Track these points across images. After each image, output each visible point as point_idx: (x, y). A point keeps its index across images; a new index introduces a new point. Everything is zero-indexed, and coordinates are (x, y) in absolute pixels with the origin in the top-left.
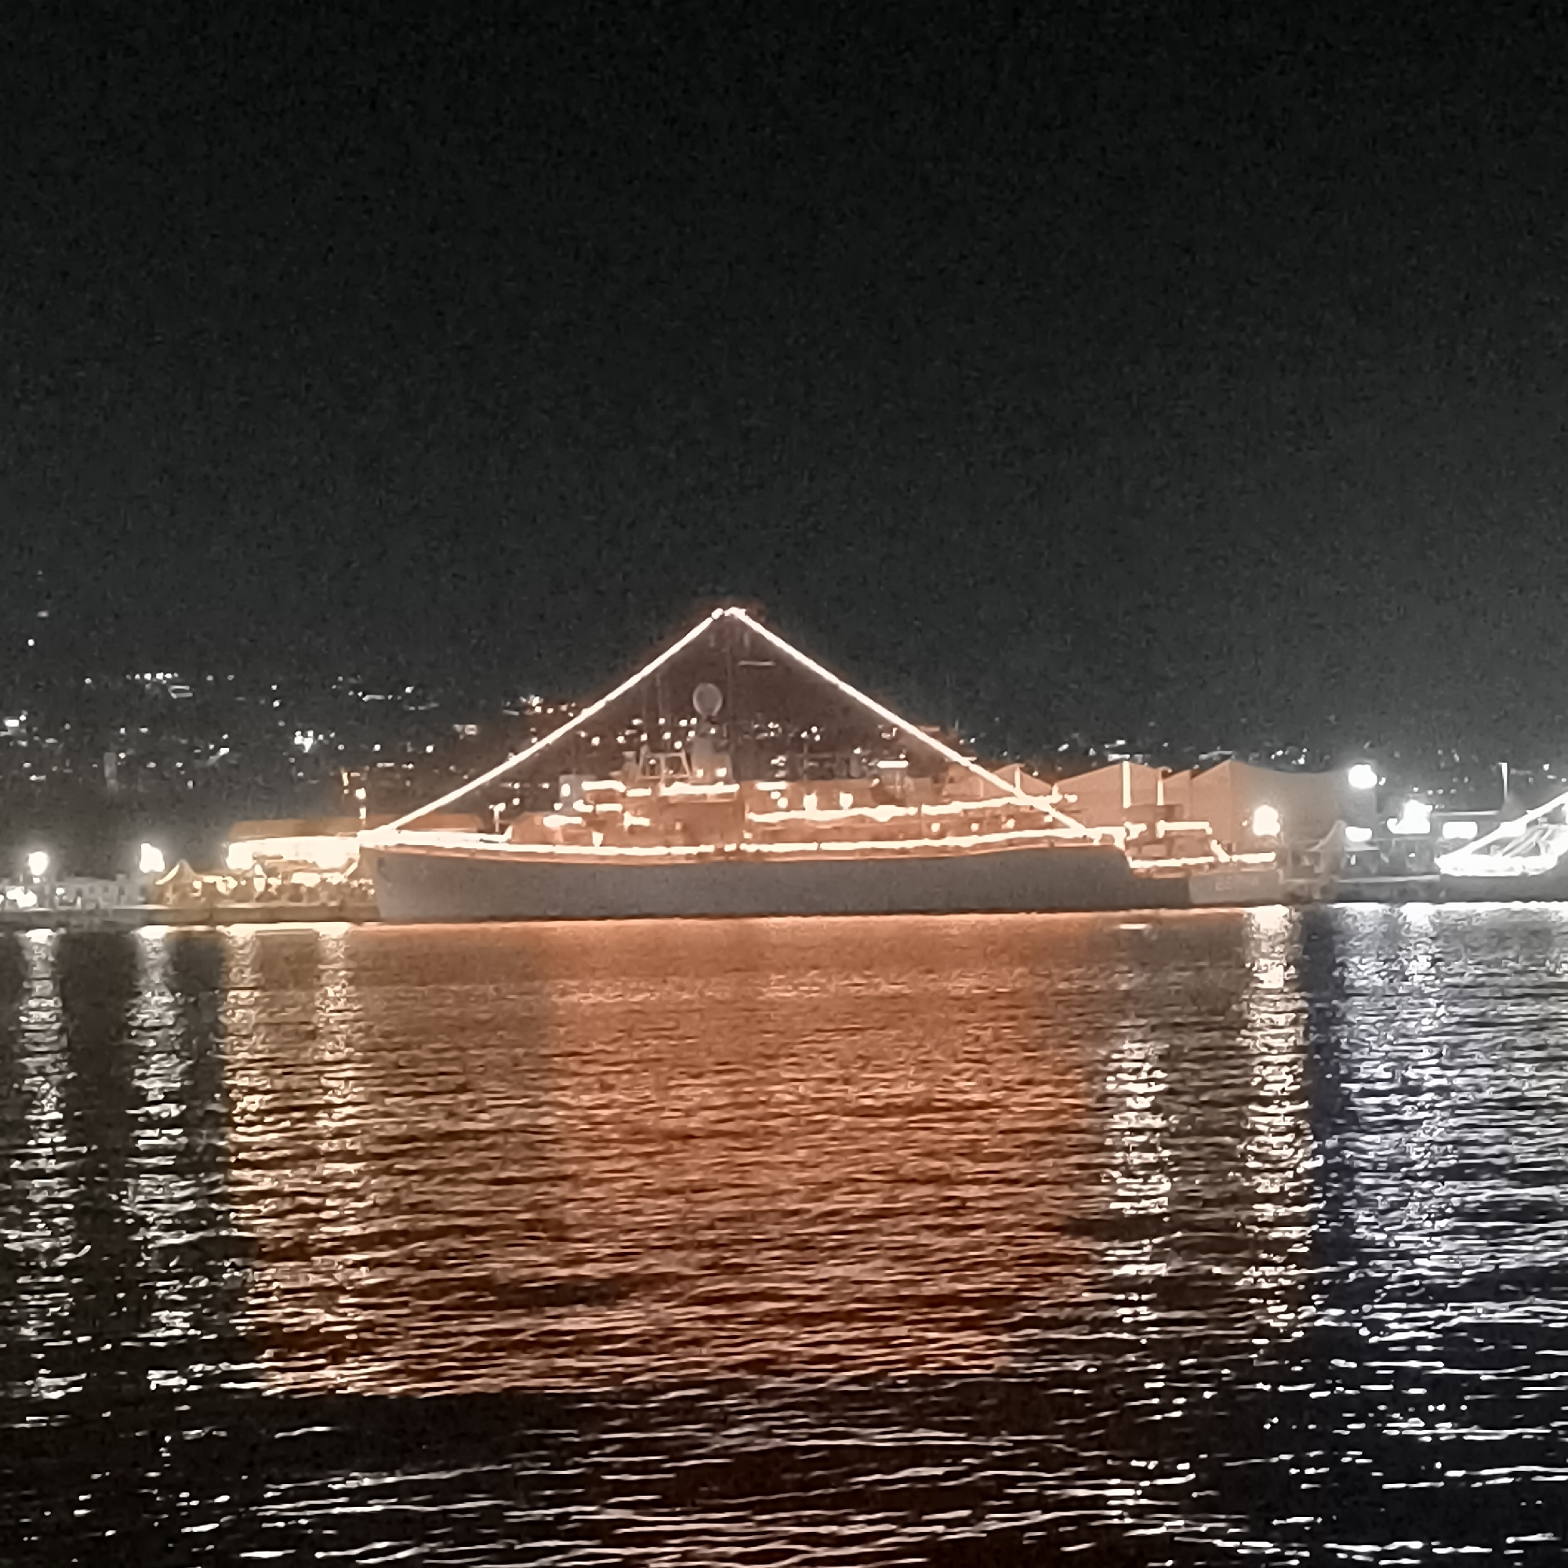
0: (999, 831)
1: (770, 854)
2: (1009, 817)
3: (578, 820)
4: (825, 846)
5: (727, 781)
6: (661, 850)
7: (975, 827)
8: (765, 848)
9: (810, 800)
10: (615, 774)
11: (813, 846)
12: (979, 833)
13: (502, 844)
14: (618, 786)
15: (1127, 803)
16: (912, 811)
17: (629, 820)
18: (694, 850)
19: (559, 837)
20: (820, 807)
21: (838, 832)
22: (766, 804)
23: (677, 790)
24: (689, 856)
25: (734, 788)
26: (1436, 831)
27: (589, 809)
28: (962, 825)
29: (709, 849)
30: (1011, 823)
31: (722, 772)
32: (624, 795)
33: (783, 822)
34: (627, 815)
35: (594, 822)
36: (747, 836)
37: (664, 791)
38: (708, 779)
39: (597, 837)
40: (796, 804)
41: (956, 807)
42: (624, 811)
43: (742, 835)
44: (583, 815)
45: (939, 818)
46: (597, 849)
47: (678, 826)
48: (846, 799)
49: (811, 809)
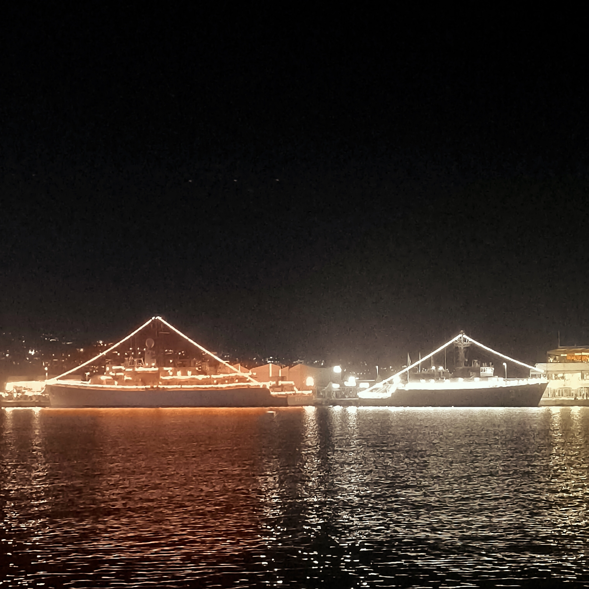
0: (233, 382)
1: (167, 388)
2: (237, 379)
3: (110, 378)
4: (183, 386)
5: (155, 367)
6: (135, 387)
7: (226, 381)
8: (165, 387)
9: (179, 373)
10: (122, 364)
11: (179, 386)
12: (228, 383)
13: (88, 384)
14: (123, 368)
15: (271, 375)
16: (208, 376)
17: (126, 378)
18: (144, 387)
19: (105, 382)
20: (182, 375)
21: (186, 382)
22: (166, 373)
23: (140, 369)
24: (143, 389)
25: (157, 369)
26: (358, 385)
27: (114, 374)
28: (223, 381)
29: (149, 387)
30: (237, 381)
31: (153, 364)
32: (125, 370)
33: (171, 379)
34: (125, 376)
35: (115, 378)
36: (160, 383)
37: (136, 369)
38: (150, 366)
39: (116, 383)
40: (175, 374)
41: (221, 376)
42: (124, 375)
43: (159, 383)
44: (112, 376)
45: (216, 379)
46: (116, 386)
47: (140, 380)
48: (189, 373)
49: (179, 376)
